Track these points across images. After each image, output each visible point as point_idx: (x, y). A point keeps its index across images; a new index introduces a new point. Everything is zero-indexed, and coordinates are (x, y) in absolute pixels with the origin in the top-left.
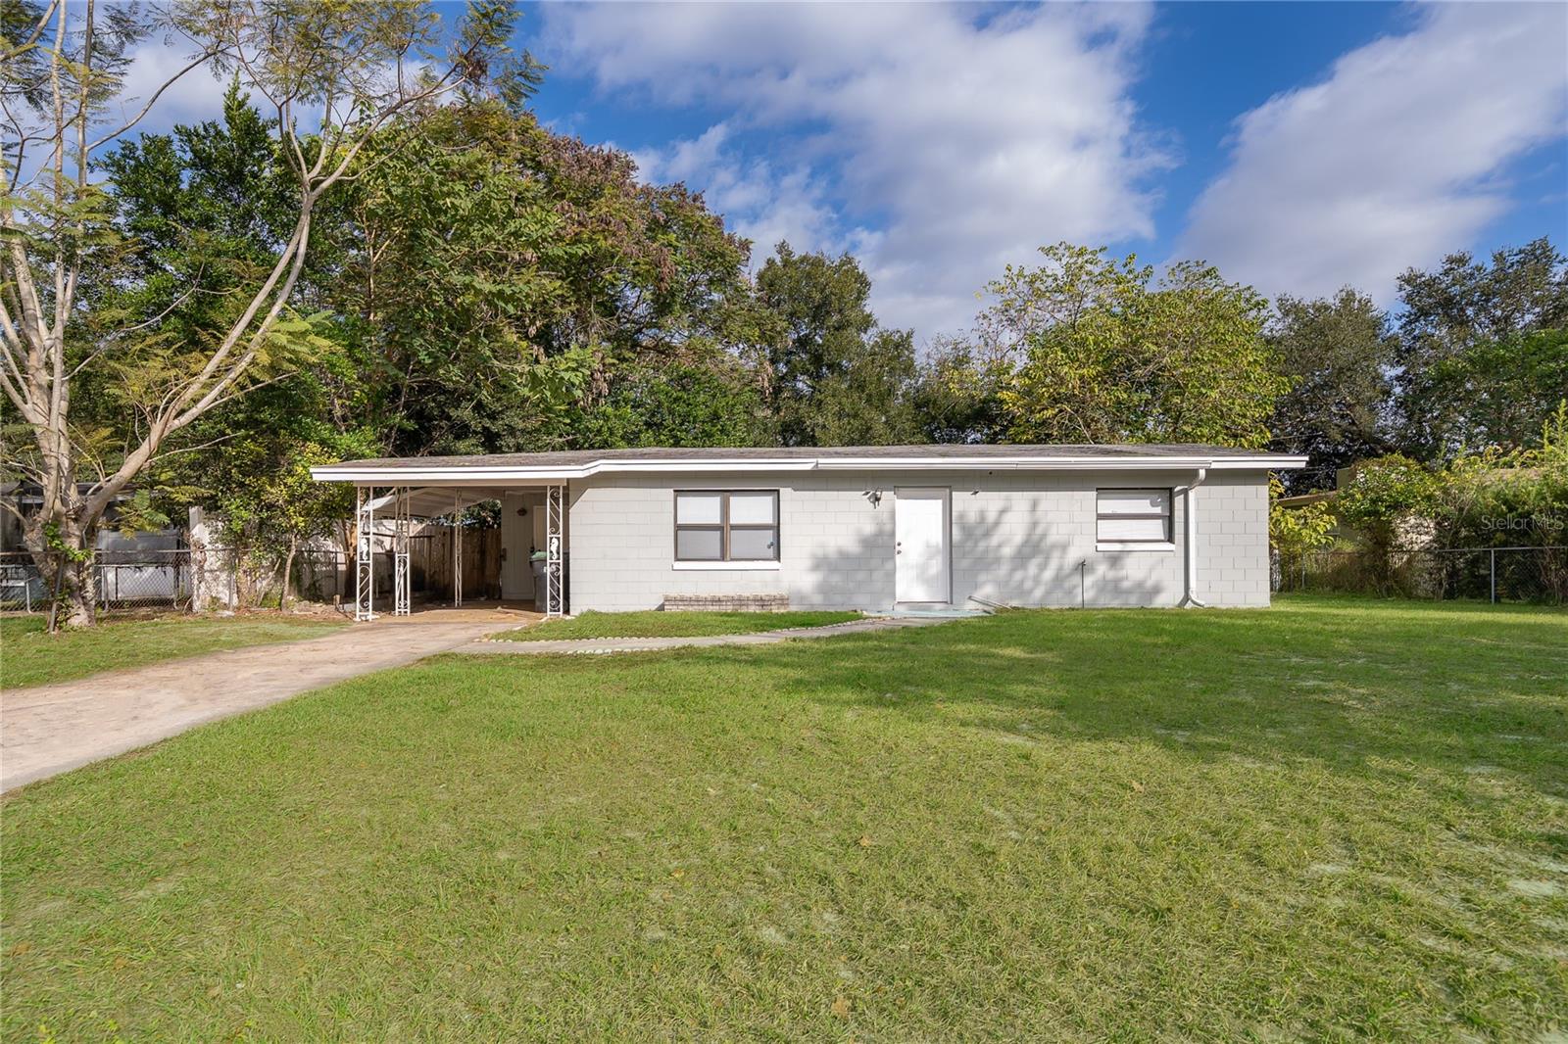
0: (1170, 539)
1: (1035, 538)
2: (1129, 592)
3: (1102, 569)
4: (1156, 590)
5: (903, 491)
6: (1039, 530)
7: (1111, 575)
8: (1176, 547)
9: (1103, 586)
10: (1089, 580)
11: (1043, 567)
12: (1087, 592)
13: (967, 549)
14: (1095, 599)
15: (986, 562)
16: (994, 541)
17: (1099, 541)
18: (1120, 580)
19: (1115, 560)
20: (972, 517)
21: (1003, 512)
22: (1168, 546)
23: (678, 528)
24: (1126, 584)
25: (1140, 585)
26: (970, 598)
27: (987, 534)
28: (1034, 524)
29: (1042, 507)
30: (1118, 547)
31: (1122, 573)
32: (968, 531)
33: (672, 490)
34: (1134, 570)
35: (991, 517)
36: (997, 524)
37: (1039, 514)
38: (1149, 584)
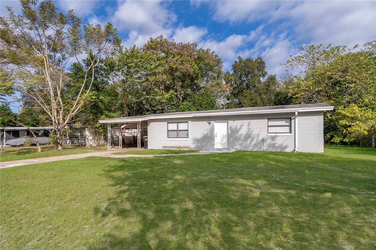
0: (291, 133)
1: (250, 132)
2: (277, 147)
3: (269, 141)
4: (286, 147)
5: (217, 121)
6: (251, 131)
7: (272, 142)
8: (292, 135)
9: (270, 146)
10: (265, 144)
11: (252, 140)
12: (265, 148)
13: (232, 135)
14: (267, 149)
15: (237, 139)
16: (239, 134)
17: (268, 133)
18: (275, 144)
19: (273, 138)
20: (234, 127)
21: (242, 126)
22: (290, 134)
23: (168, 131)
24: (277, 145)
25: (281, 146)
26: (233, 148)
27: (237, 132)
28: (249, 129)
29: (251, 124)
30: (274, 135)
31: (275, 142)
32: (232, 131)
33: (166, 122)
34: (279, 141)
35: (238, 127)
36: (240, 129)
37: (250, 126)
38: (284, 145)
